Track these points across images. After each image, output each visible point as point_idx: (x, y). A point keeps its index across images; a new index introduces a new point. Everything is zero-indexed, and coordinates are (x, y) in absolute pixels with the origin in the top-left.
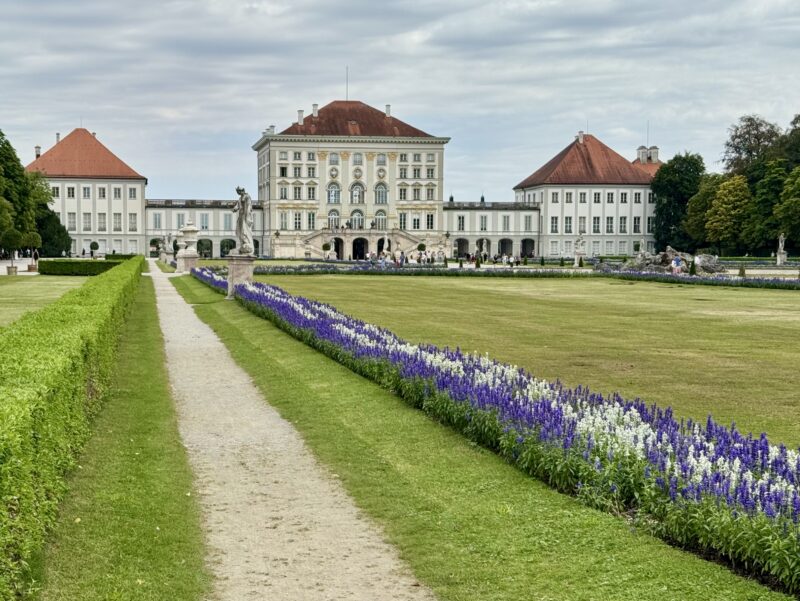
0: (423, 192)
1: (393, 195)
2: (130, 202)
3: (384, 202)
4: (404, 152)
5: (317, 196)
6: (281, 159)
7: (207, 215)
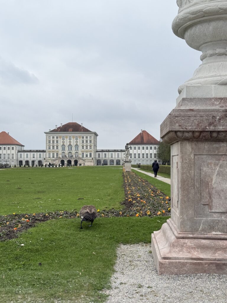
0: (89, 147)
1: (80, 148)
2: (12, 151)
3: (78, 150)
4: (83, 136)
5: (59, 148)
6: (49, 138)
7: (41, 154)
